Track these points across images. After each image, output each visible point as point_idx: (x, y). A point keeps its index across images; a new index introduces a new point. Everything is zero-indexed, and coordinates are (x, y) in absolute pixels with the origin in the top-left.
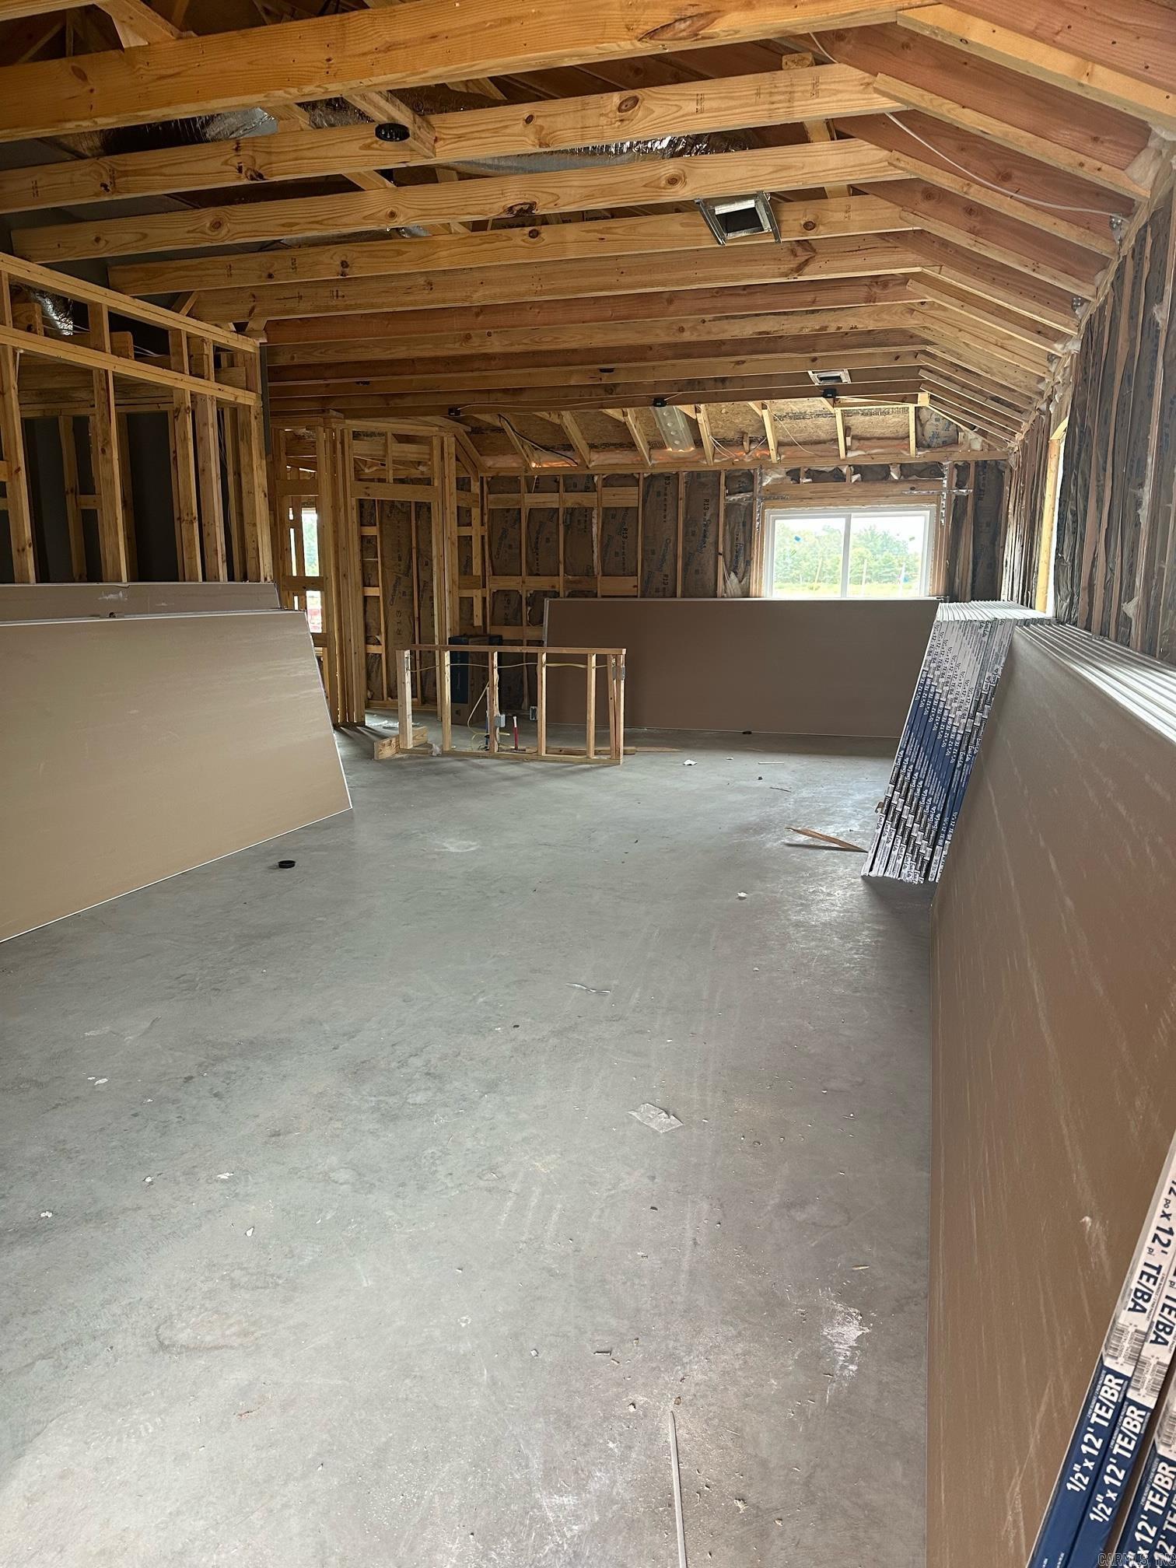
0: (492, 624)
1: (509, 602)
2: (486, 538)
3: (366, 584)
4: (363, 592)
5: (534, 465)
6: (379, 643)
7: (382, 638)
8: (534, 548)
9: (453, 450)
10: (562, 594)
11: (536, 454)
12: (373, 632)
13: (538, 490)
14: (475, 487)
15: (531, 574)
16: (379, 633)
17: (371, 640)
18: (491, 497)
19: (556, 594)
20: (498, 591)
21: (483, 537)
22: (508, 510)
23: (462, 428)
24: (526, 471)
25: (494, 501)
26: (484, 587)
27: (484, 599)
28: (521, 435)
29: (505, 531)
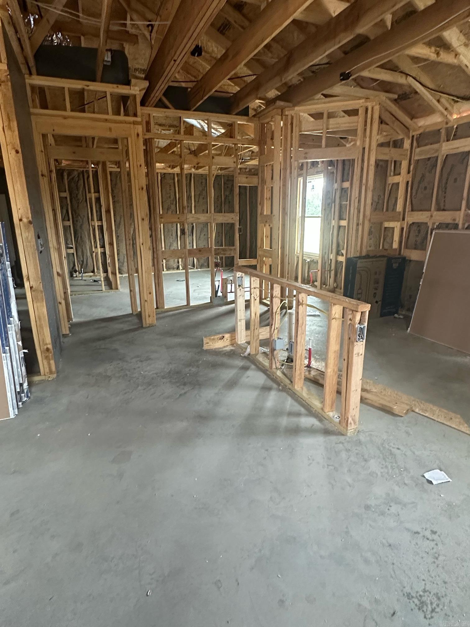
0: (407, 247)
1: (419, 231)
2: (410, 183)
3: (341, 218)
4: (339, 223)
5: (455, 116)
6: (342, 255)
7: (344, 252)
8: (443, 188)
9: (376, 116)
10: (460, 226)
11: (456, 106)
12: (341, 248)
13: (456, 137)
14: (407, 144)
15: (439, 209)
16: (343, 249)
17: (340, 253)
18: (418, 150)
19: (456, 226)
20: (413, 223)
21: (408, 182)
22: (429, 159)
23: (383, 96)
24: (447, 123)
25: (420, 153)
26: (403, 219)
27: (402, 229)
28: (438, 91)
29: (423, 176)
